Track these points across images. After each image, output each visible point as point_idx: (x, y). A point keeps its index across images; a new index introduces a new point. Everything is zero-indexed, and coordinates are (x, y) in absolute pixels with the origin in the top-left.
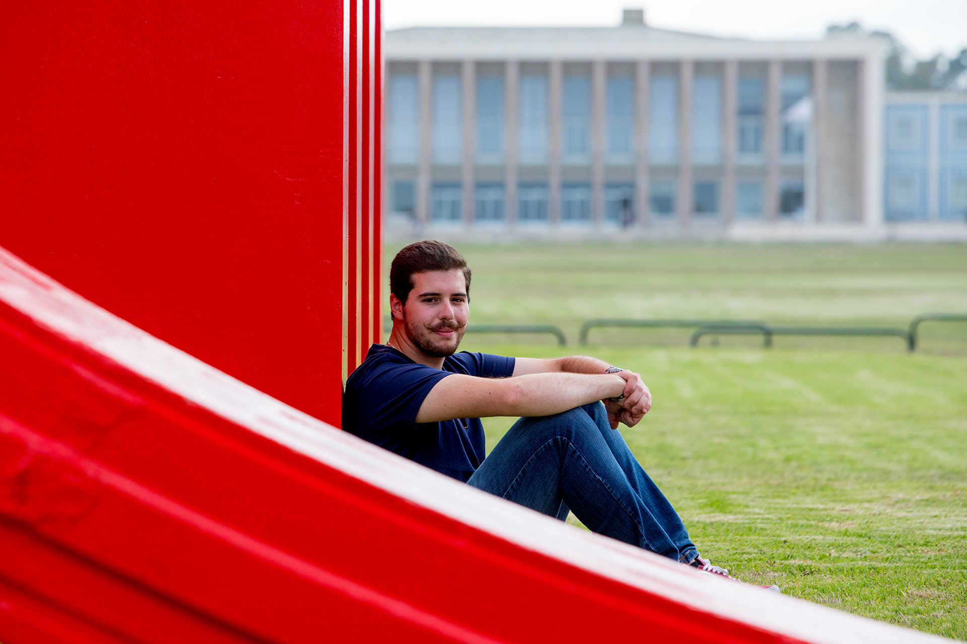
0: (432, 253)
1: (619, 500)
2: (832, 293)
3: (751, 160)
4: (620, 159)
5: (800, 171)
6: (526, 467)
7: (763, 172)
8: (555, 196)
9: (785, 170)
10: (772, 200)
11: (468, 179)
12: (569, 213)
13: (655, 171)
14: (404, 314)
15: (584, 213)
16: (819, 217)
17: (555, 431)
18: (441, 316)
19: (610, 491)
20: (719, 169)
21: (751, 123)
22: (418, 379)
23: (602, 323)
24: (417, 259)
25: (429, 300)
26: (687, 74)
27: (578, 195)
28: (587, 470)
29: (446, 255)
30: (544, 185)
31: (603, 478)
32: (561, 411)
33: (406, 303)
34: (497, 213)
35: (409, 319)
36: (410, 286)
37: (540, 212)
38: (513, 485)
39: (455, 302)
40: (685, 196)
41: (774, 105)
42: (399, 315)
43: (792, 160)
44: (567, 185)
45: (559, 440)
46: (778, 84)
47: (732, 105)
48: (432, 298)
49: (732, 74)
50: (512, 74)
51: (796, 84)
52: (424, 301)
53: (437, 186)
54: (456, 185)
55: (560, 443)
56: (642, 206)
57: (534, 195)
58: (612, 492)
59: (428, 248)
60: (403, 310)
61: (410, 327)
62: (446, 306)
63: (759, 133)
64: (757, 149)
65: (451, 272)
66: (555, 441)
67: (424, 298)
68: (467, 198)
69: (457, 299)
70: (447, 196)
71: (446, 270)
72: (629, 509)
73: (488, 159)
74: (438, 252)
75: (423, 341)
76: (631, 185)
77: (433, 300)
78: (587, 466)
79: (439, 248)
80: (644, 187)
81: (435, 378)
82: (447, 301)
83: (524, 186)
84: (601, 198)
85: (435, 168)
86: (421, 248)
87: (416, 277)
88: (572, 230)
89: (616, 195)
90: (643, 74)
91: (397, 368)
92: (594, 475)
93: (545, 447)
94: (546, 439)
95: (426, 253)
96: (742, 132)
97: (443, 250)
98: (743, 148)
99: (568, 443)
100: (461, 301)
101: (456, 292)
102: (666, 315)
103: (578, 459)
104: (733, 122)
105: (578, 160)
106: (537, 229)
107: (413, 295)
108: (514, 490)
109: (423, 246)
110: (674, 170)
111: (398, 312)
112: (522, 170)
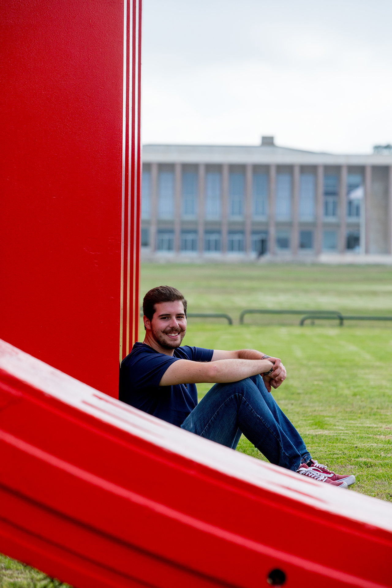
0: (165, 292)
1: (269, 428)
2: (375, 294)
3: (331, 219)
4: (261, 218)
5: (358, 225)
6: (219, 410)
7: (337, 226)
8: (225, 238)
9: (349, 225)
10: (342, 242)
11: (177, 228)
12: (232, 248)
13: (278, 224)
14: (151, 326)
15: (241, 248)
16: (367, 252)
17: (235, 391)
18: (171, 326)
19: (264, 423)
20: (314, 224)
21: (331, 199)
22: (160, 362)
23: (251, 312)
24: (157, 296)
25: (164, 318)
26: (297, 171)
27: (237, 237)
28: (252, 412)
29: (172, 293)
30: (219, 232)
31: (261, 416)
32: (238, 380)
33: (152, 320)
34: (193, 247)
35: (154, 329)
36: (154, 311)
37: (216, 247)
38: (212, 420)
39: (179, 318)
40: (295, 240)
41: (343, 190)
42: (149, 327)
43: (353, 220)
44: (231, 232)
45: (237, 395)
46: (346, 178)
47: (321, 190)
48: (166, 317)
49: (321, 172)
50: (202, 171)
51: (356, 179)
52: (161, 319)
53: (160, 232)
54: (171, 231)
55: (238, 397)
56: (272, 244)
57: (213, 237)
58: (265, 424)
59: (163, 290)
60: (150, 324)
61: (155, 333)
62: (173, 321)
63: (335, 204)
64: (334, 214)
65: (175, 302)
66: (235, 396)
67: (161, 317)
68: (177, 238)
69: (179, 317)
70: (166, 237)
71: (173, 301)
72: (275, 433)
73: (189, 217)
74: (168, 291)
75: (161, 339)
76: (266, 232)
77: (167, 318)
78: (252, 410)
79: (168, 290)
80: (273, 233)
81: (170, 362)
82: (174, 318)
83: (208, 232)
84: (250, 239)
85: (159, 222)
86: (159, 290)
87: (157, 306)
88: (234, 256)
89: (258, 237)
90: (273, 172)
91: (149, 356)
92: (256, 415)
93: (229, 399)
94: (230, 395)
95: (161, 293)
96: (326, 204)
97: (171, 291)
98: (327, 214)
99: (242, 397)
100: (182, 317)
101: (179, 313)
102: (286, 306)
103: (247, 406)
104: (321, 198)
105: (238, 218)
106: (215, 255)
107: (155, 316)
108: (213, 422)
109: (160, 289)
110: (290, 224)
111: (148, 325)
112: (207, 223)
